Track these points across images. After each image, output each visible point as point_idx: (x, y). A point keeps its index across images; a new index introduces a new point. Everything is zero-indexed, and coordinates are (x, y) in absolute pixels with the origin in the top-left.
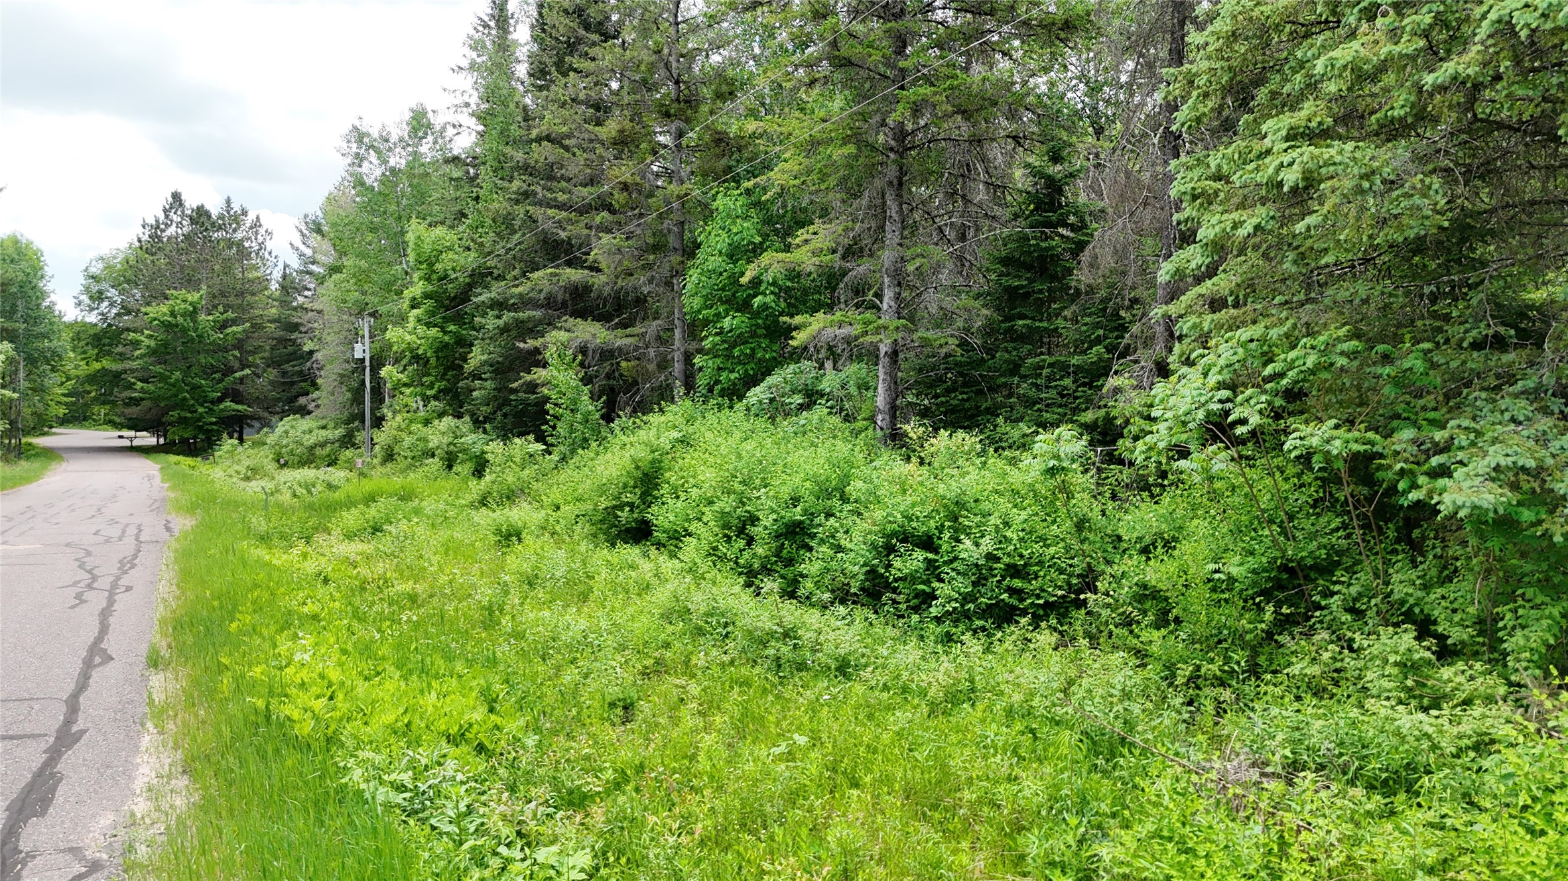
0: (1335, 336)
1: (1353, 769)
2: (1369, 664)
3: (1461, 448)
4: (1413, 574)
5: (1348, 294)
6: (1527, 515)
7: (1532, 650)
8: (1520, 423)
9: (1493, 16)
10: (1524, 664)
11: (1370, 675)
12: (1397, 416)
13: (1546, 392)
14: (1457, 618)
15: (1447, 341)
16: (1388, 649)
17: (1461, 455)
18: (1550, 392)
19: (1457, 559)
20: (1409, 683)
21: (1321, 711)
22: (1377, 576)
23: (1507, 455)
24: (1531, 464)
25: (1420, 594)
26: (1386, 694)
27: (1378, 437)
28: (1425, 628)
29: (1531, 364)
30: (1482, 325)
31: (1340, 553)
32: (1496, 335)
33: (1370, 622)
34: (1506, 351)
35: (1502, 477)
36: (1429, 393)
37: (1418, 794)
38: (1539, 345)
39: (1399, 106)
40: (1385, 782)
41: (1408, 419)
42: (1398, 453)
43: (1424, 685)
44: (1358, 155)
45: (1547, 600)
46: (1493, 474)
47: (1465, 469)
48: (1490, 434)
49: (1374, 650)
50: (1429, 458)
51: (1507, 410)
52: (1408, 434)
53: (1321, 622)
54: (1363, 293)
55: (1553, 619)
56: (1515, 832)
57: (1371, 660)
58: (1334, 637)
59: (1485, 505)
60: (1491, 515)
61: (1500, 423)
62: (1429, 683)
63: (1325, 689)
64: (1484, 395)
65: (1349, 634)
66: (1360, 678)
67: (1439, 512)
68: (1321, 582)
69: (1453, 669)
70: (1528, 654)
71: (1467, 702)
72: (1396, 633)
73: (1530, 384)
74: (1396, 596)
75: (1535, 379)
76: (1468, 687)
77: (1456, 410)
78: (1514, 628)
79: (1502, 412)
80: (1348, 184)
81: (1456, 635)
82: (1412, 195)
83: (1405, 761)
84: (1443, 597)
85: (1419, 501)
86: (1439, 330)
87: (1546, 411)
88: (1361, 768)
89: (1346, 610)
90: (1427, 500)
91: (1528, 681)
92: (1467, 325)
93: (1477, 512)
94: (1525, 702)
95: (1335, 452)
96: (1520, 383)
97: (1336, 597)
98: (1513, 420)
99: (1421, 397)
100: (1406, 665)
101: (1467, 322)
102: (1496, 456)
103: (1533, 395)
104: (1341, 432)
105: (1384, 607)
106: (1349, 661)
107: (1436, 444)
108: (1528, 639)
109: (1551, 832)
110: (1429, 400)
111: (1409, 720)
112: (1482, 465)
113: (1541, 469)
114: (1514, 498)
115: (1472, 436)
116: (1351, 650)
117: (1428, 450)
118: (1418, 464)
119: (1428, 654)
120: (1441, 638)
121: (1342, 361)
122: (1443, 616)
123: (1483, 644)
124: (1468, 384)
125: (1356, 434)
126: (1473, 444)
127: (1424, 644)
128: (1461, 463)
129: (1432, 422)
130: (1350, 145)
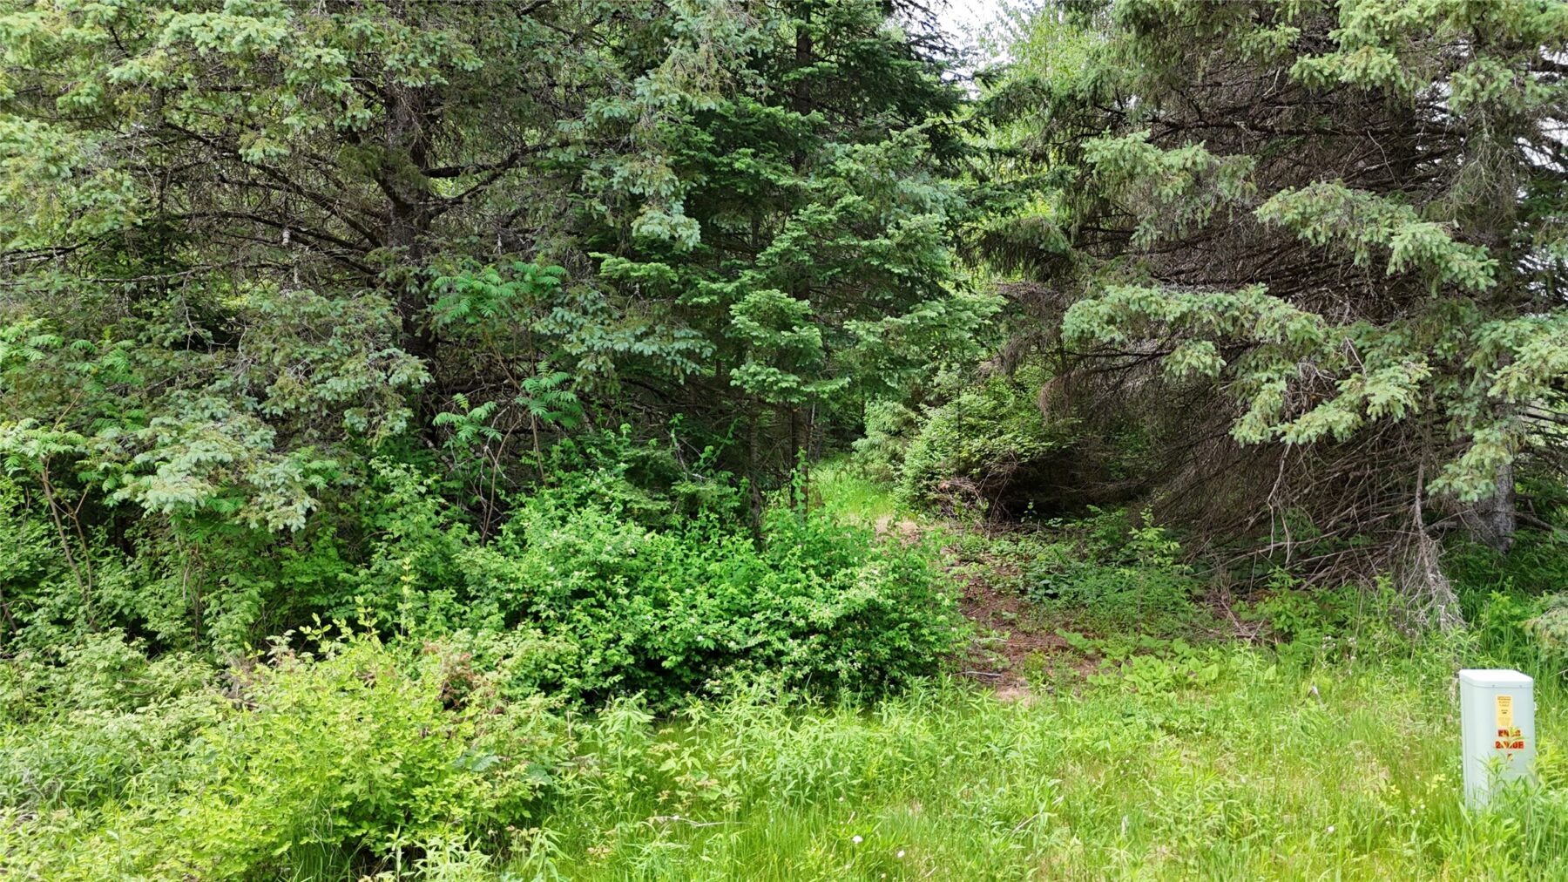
0: (27, 328)
1: (59, 789)
2: (77, 676)
3: (165, 445)
4: (122, 575)
5: (42, 283)
6: (226, 506)
7: (234, 631)
8: (219, 420)
9: (174, 26)
10: (228, 646)
11: (76, 687)
12: (101, 415)
13: (241, 391)
14: (166, 613)
15: (149, 340)
16: (96, 656)
17: (164, 452)
18: (245, 391)
19: (165, 554)
20: (119, 686)
21: (22, 738)
22: (85, 581)
23: (207, 451)
24: (228, 458)
25: (129, 594)
26: (94, 703)
27: (80, 437)
28: (134, 628)
29: (229, 365)
30: (182, 326)
31: (45, 563)
32: (195, 336)
33: (79, 632)
34: (206, 352)
35: (203, 471)
36: (133, 390)
37: (126, 796)
38: (234, 346)
39: (84, 92)
40: (94, 795)
41: (110, 417)
42: (102, 452)
43: (134, 685)
44: (43, 135)
45: (248, 582)
46: (195, 469)
47: (168, 466)
48: (191, 431)
49: (82, 661)
50: (133, 455)
51: (207, 407)
52: (111, 432)
53: (24, 640)
54: (59, 283)
55: (254, 601)
56: (216, 806)
57: (79, 670)
58: (39, 655)
59: (187, 499)
60: (194, 508)
61: (201, 420)
62: (138, 682)
63: (28, 713)
64: (185, 393)
65: (55, 648)
66: (67, 692)
67: (144, 510)
68: (24, 596)
69: (162, 664)
70: (230, 636)
71: (175, 694)
72: (105, 638)
73: (227, 383)
74: (104, 601)
75: (231, 379)
76: (176, 678)
77: (159, 408)
78: (218, 613)
79: (203, 410)
80: (34, 165)
81: (165, 629)
82: (103, 189)
83: (114, 767)
84: (153, 594)
85: (125, 501)
86: (142, 329)
87: (241, 409)
88: (68, 786)
89: (53, 623)
90: (132, 498)
91: (231, 661)
92: (168, 325)
93: (180, 506)
94: (229, 681)
95: (31, 454)
96: (218, 383)
97: (40, 611)
98: (213, 417)
99: (126, 395)
100: (114, 669)
101: (167, 322)
102: (197, 451)
103: (231, 393)
104: (39, 432)
105: (92, 614)
106: (55, 676)
107: (140, 442)
108: (230, 621)
109: (246, 796)
110: (133, 398)
111: (115, 725)
112: (184, 461)
113: (237, 462)
114: (214, 491)
115: (174, 433)
116: (58, 664)
117: (134, 447)
118: (123, 462)
119: (136, 654)
120: (151, 635)
121: (36, 356)
122: (152, 613)
123: (193, 633)
124: (171, 383)
125: (55, 434)
126: (176, 441)
127: (132, 644)
128: (164, 459)
129: (136, 420)
130: (34, 124)
